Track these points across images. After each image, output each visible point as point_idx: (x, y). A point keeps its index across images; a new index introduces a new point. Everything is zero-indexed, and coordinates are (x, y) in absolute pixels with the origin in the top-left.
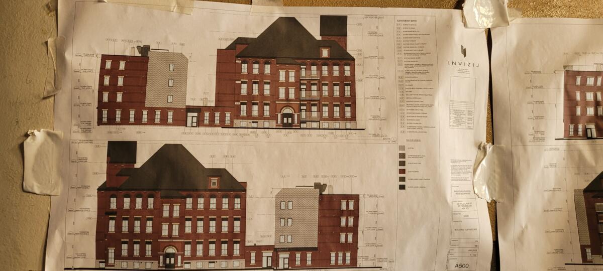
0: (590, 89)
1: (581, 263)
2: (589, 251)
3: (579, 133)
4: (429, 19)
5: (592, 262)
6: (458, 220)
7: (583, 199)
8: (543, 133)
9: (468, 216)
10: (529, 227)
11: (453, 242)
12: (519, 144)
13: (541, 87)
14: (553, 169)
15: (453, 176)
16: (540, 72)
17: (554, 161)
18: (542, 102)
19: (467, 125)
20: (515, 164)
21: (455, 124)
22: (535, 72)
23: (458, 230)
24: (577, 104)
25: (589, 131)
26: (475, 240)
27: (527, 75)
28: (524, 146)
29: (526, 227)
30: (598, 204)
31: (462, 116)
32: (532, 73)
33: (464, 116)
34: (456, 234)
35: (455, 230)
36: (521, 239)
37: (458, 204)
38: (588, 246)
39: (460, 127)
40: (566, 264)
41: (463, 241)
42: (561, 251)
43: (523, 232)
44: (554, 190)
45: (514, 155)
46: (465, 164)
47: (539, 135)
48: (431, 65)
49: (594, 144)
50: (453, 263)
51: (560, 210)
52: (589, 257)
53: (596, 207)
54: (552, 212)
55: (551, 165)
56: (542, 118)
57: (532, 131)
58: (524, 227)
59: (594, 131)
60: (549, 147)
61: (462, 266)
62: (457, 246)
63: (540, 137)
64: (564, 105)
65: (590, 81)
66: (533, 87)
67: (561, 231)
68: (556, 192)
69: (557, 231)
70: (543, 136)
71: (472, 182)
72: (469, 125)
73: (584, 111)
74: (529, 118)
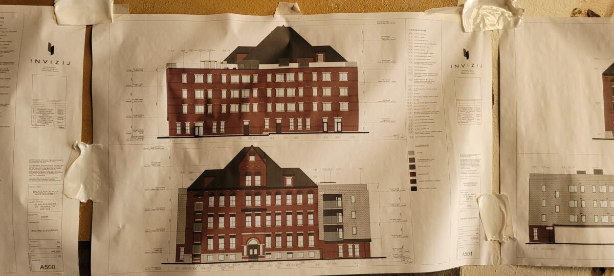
0: (200, 86)
1: (174, 262)
2: (182, 250)
3: (187, 131)
4: (17, 16)
5: (182, 261)
6: (34, 221)
7: (186, 198)
8: (141, 131)
9: (47, 217)
10: (128, 227)
11: (31, 243)
12: (117, 143)
13: (141, 85)
14: (157, 168)
15: (30, 177)
16: (141, 70)
17: (158, 160)
18: (141, 100)
19: (56, 124)
20: (111, 163)
21: (39, 124)
22: (137, 70)
23: (35, 231)
24: (183, 101)
25: (197, 129)
26: (57, 241)
27: (129, 72)
28: (121, 145)
29: (124, 227)
30: (197, 203)
31: (50, 115)
32: (133, 71)
33: (53, 115)
34: (34, 236)
35: (32, 231)
36: (116, 239)
37: (35, 205)
38: (182, 245)
39: (46, 126)
40: (162, 264)
41: (42, 242)
42: (159, 251)
43: (119, 232)
44: (157, 189)
45: (111, 154)
46: (52, 163)
47: (138, 134)
48: (12, 63)
49: (200, 142)
50: (37, 265)
51: (162, 209)
52: (182, 257)
53: (195, 205)
54: (154, 211)
55: (153, 164)
56: (141, 116)
57: (129, 130)
58: (121, 227)
59: (202, 129)
60: (150, 146)
61: (48, 268)
62: (37, 248)
63: (138, 136)
64: (168, 102)
65: (199, 79)
66: (133, 86)
67: (162, 230)
68: (159, 191)
69: (158, 230)
70: (142, 135)
71: (62, 182)
72: (60, 124)
73: (192, 109)
74: (127, 117)
